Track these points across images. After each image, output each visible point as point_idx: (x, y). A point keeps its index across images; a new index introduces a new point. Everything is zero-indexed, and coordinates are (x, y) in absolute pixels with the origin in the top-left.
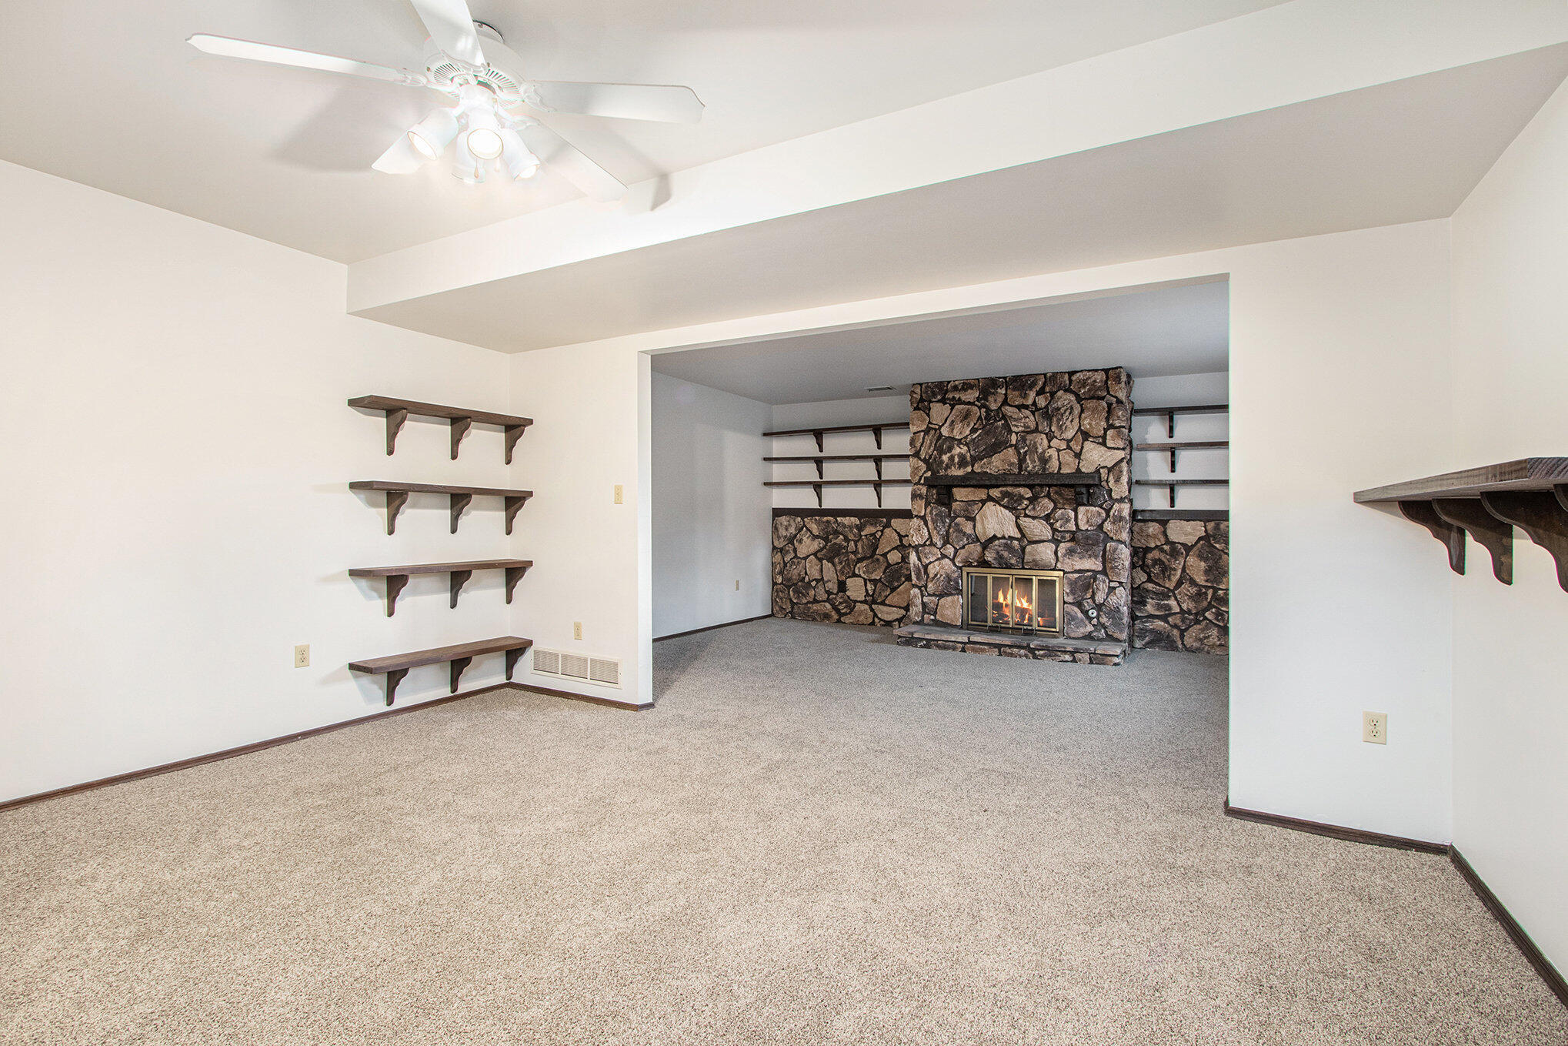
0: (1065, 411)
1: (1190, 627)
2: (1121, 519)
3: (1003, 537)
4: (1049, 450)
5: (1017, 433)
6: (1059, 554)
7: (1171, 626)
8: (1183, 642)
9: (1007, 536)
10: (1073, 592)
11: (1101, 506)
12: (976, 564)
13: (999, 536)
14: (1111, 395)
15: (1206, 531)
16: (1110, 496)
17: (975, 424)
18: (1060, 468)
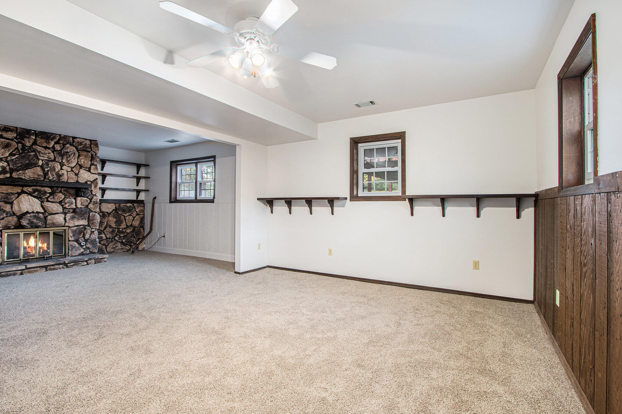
0: (71, 154)
1: (109, 244)
2: (97, 203)
3: (33, 212)
4: (62, 171)
5: (42, 160)
6: (67, 219)
7: (102, 245)
8: (106, 250)
9: (35, 212)
10: (74, 235)
11: (87, 197)
12: (13, 227)
13: (30, 211)
14: (92, 151)
15: (116, 207)
16: (92, 193)
17: (13, 151)
18: (68, 180)
